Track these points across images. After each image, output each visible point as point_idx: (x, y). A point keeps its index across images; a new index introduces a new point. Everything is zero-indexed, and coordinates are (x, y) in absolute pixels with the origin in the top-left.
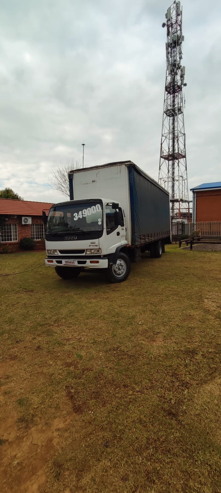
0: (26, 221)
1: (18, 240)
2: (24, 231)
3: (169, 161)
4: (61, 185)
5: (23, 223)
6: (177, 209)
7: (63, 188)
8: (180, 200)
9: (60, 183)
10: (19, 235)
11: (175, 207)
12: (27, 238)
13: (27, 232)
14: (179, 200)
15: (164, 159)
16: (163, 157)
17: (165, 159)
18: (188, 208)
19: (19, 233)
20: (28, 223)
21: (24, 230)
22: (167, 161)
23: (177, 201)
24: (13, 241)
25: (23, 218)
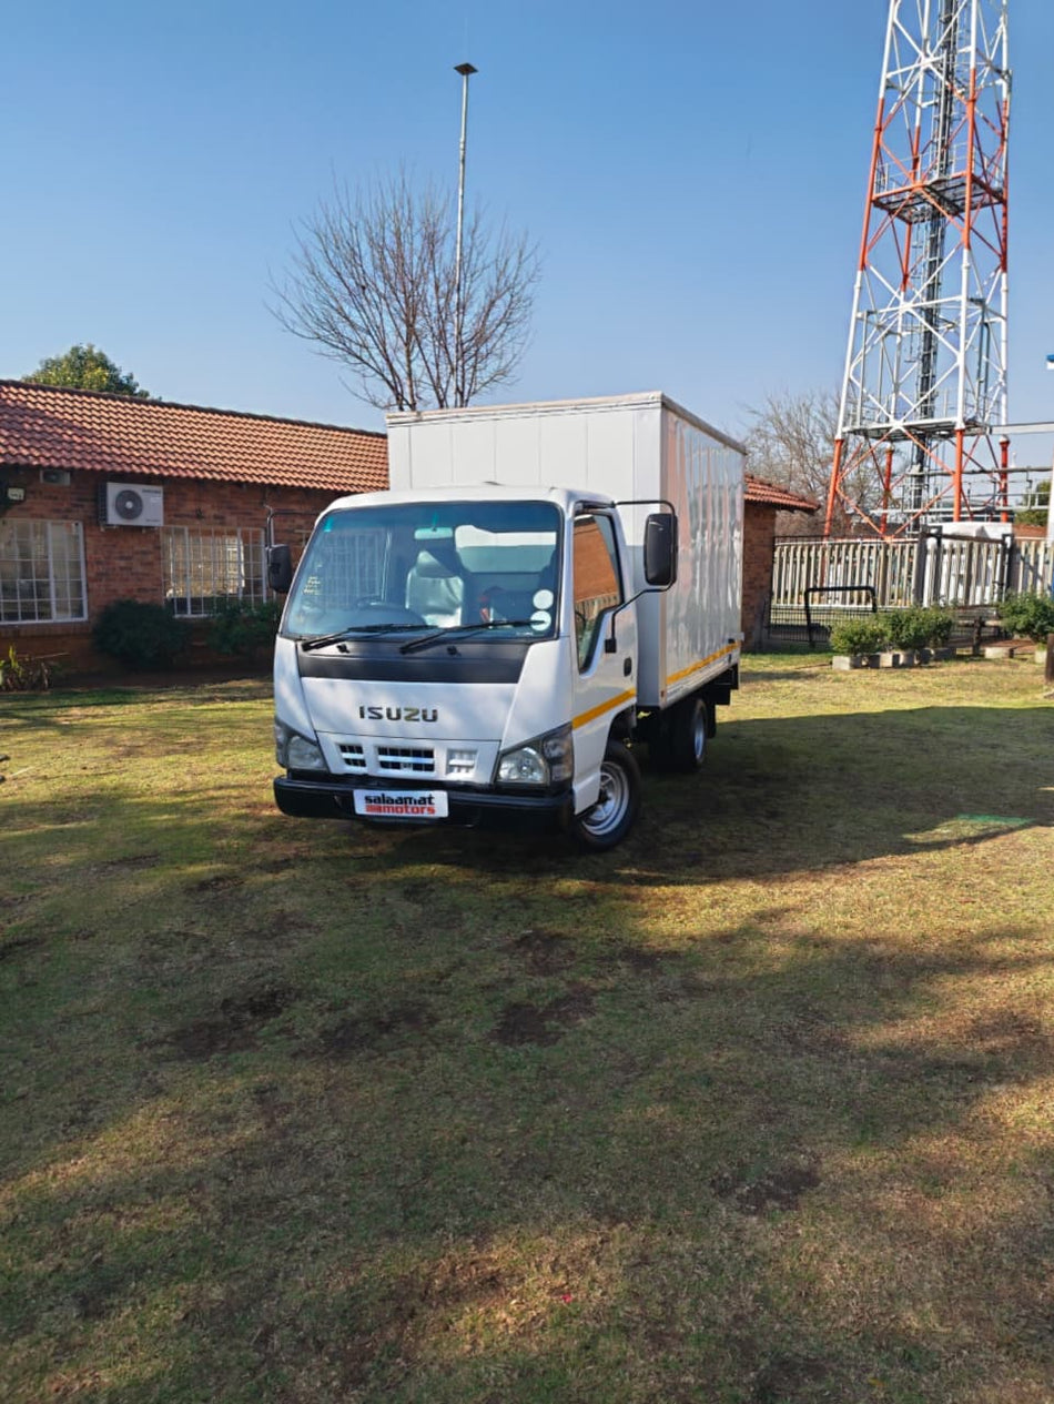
0: (129, 505)
1: (85, 617)
2: (122, 563)
3: (915, 226)
4: (340, 311)
5: (114, 518)
6: (947, 475)
7: (347, 331)
8: (967, 423)
9: (334, 304)
10: (94, 585)
11: (932, 464)
12: (144, 607)
13: (140, 569)
14: (960, 425)
15: (885, 213)
16: (884, 201)
17: (891, 212)
18: (1000, 468)
19: (92, 575)
20: (140, 521)
21: (122, 558)
22: (901, 226)
23: (949, 431)
24: (57, 618)
25: (114, 490)
